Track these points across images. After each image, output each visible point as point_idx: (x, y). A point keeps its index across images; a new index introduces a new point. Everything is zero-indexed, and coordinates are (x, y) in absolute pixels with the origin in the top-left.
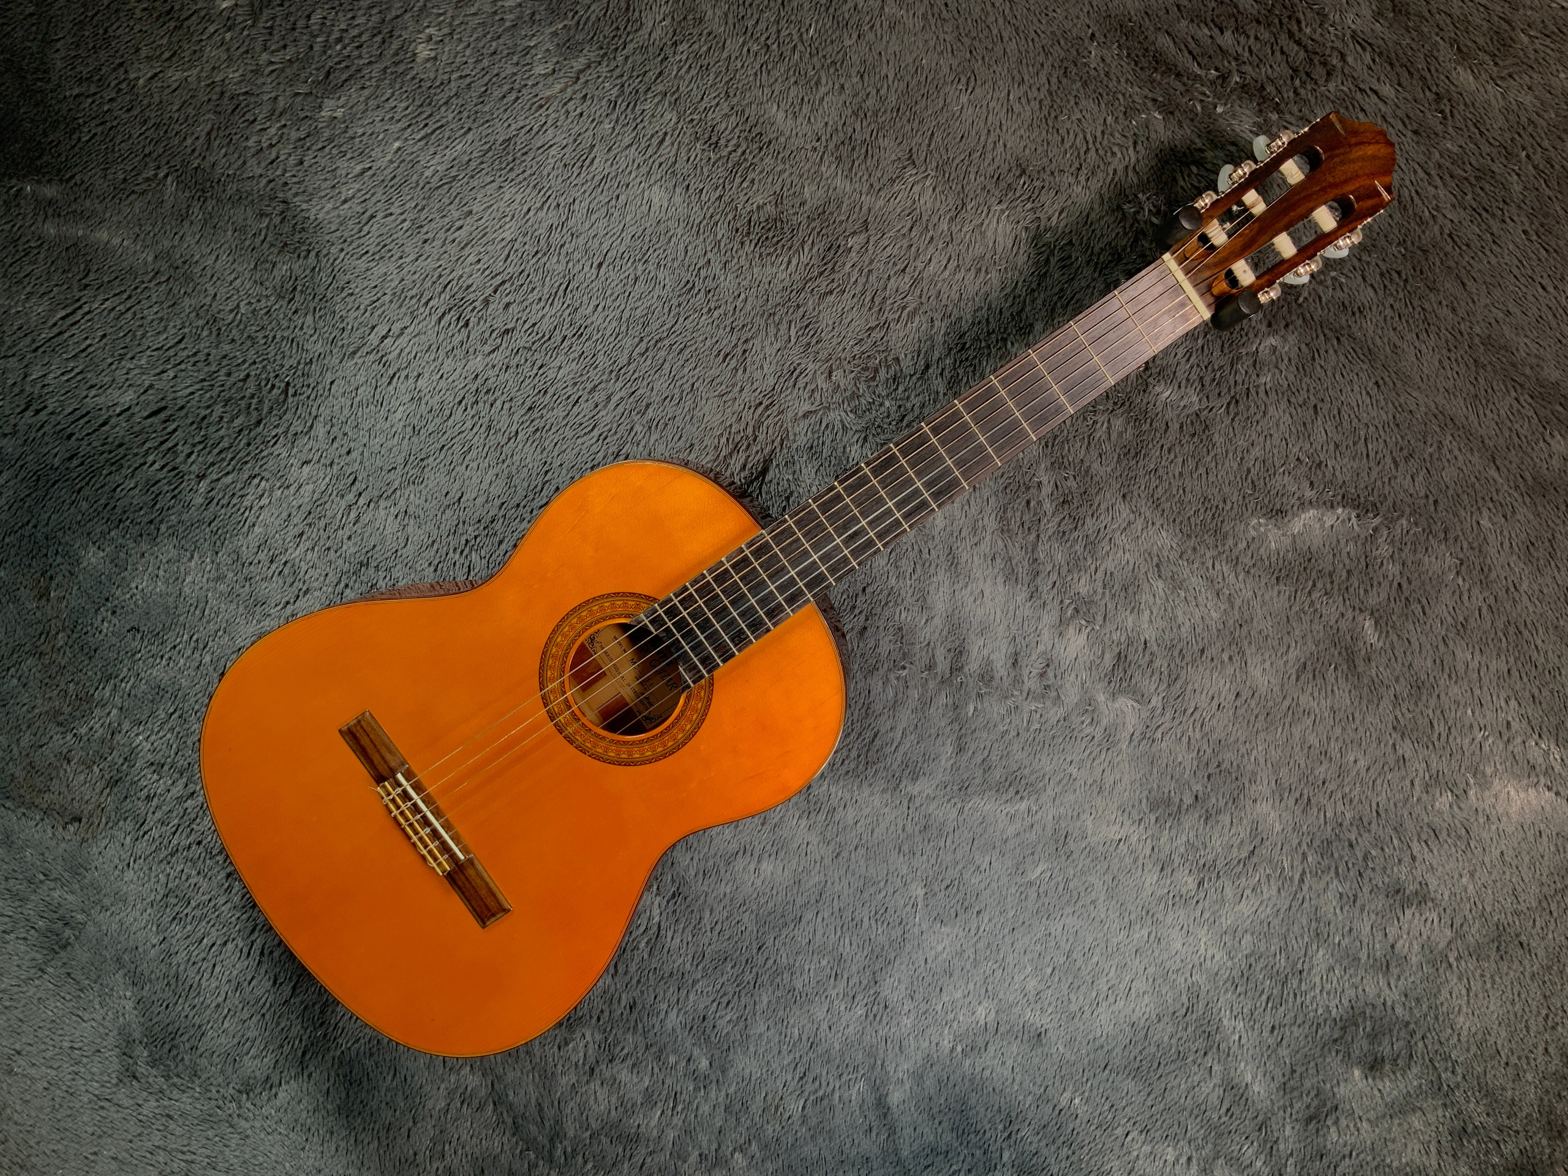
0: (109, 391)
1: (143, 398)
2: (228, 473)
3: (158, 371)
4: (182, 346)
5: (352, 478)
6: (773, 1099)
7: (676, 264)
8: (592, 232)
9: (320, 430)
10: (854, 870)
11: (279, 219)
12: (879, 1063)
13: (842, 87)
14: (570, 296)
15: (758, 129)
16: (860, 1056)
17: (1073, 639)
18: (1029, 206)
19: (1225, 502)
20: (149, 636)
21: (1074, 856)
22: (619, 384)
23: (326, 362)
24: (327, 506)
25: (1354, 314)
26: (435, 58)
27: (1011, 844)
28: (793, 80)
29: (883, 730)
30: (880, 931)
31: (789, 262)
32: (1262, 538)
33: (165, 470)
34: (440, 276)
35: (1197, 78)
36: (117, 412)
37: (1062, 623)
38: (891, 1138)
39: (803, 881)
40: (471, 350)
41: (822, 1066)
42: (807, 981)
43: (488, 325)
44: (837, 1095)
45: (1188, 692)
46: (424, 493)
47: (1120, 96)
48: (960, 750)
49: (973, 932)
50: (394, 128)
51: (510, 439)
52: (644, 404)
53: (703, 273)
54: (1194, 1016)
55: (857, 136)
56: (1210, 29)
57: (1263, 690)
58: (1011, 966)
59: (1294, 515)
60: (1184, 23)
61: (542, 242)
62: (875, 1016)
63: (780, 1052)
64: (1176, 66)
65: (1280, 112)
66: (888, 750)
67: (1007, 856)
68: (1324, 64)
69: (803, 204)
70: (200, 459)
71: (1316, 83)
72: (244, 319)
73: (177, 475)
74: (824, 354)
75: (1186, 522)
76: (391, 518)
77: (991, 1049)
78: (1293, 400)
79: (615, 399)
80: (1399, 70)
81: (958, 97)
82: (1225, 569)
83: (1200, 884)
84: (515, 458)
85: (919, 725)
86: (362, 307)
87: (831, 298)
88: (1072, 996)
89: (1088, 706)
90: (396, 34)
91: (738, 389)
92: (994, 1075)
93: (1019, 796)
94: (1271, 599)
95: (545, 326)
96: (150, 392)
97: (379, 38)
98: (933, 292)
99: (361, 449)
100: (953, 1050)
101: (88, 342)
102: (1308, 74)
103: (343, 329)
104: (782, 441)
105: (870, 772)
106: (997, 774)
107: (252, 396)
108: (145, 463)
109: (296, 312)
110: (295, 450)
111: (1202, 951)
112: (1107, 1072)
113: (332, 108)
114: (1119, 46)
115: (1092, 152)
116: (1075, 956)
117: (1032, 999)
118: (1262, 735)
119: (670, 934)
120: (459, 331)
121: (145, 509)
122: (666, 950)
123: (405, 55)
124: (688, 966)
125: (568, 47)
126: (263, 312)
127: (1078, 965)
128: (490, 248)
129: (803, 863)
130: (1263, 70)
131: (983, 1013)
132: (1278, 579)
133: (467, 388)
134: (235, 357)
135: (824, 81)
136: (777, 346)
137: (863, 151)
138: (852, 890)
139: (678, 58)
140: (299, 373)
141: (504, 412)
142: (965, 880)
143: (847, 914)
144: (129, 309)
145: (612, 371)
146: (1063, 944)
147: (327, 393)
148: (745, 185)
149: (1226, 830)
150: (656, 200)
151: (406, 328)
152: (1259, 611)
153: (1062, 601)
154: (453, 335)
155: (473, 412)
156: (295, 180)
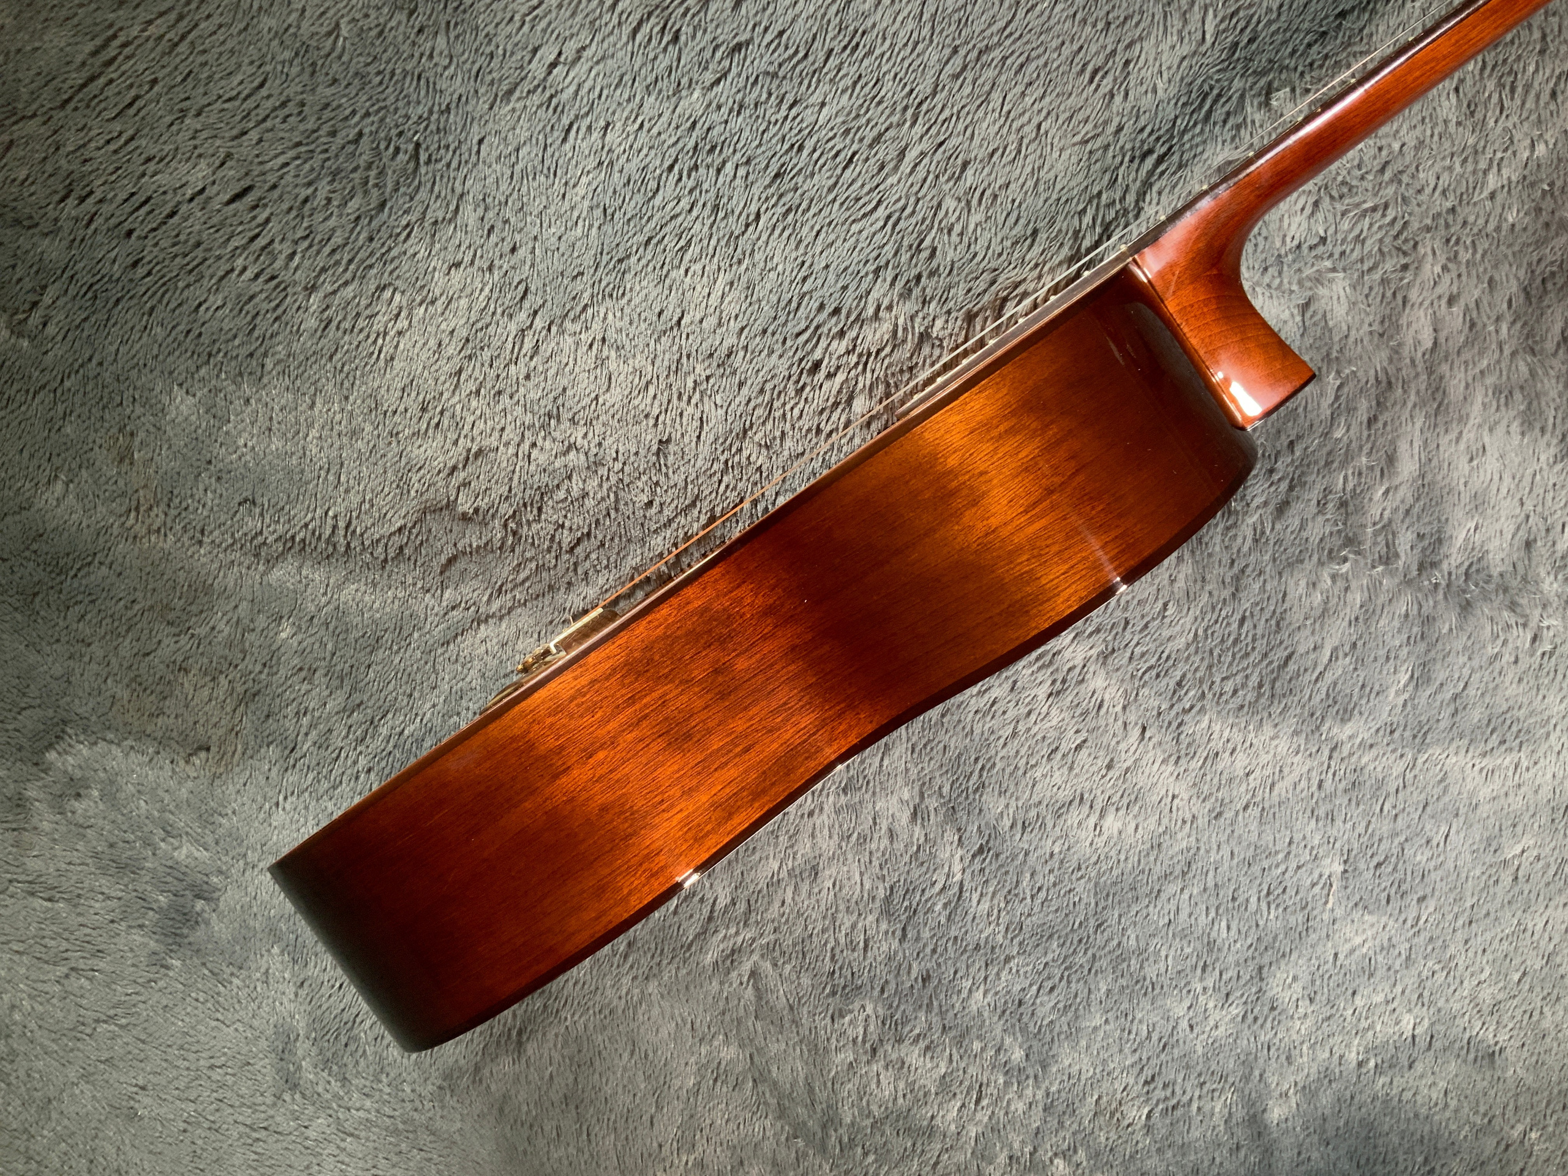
0: (173, 164)
1: (220, 174)
2: (346, 283)
3: (235, 132)
4: (264, 92)
5: (522, 288)
6: (1109, 1103)
9: (469, 215)
10: (1240, 837)
12: (1257, 1073)
20: (271, 511)
22: (919, 129)
23: (469, 108)
29: (1301, 649)
30: (1272, 917)
33: (261, 280)
36: (188, 196)
38: (1266, 1162)
39: (1164, 846)
40: (685, 81)
41: (1177, 1071)
42: (1163, 970)
43: (708, 37)
44: (1195, 1106)
49: (1409, 923)
51: (747, 226)
52: (959, 161)
62: (1256, 1019)
63: (1121, 1051)
70: (307, 263)
72: (348, 45)
73: (277, 286)
77: (1419, 1067)
79: (911, 155)
84: (757, 256)
85: (1360, 644)
86: (517, 17)
91: (1111, 129)
92: (1418, 1097)
96: (228, 164)
99: (530, 245)
100: (1360, 1064)
101: (133, 92)
103: (492, 55)
105: (1276, 709)
106: (1476, 715)
107: (369, 166)
108: (232, 270)
110: (438, 246)
117: (1486, 1010)
119: (975, 897)
120: (665, 50)
121: (240, 336)
122: (970, 917)
124: (1000, 938)
126: (374, 33)
129: (1165, 821)
133: (680, 145)
134: (340, 106)
138: (1236, 861)
140: (433, 127)
141: (738, 181)
142: (1406, 857)
143: (1227, 892)
144: (183, 37)
145: (906, 108)
147: (474, 158)
151: (584, 48)
154: (656, 58)
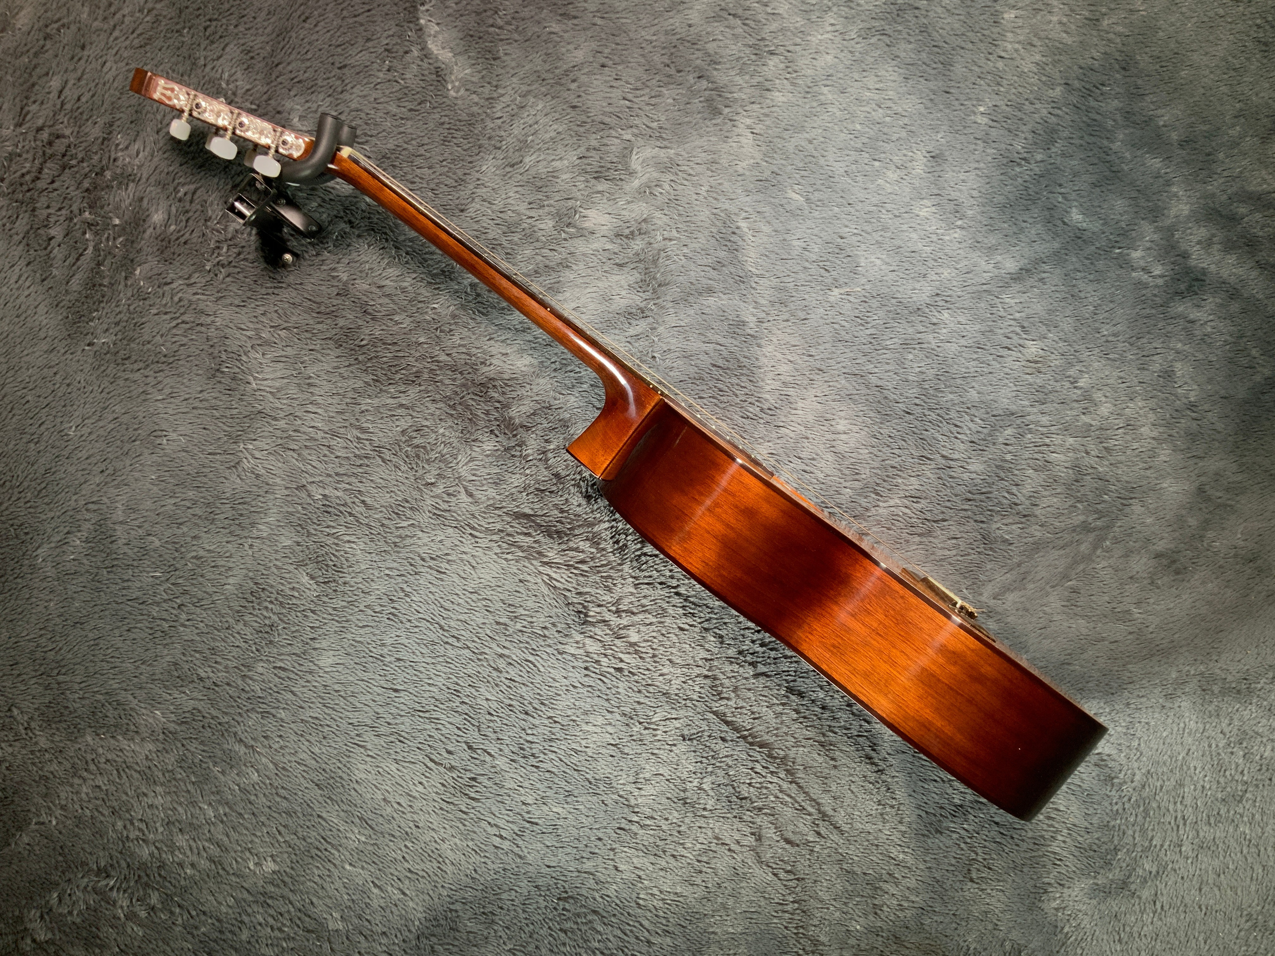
7: (378, 632)
8: (372, 704)
11: (432, 939)
13: (194, 537)
14: (427, 708)
15: (248, 596)
16: (982, 305)
17: (594, 221)
18: (244, 358)
19: (443, 124)
21: (776, 170)
24: (646, 843)
25: (252, 58)
26: (272, 856)
27: (780, 227)
28: (201, 579)
31: (349, 542)
32: (464, 82)
34: (441, 809)
35: (96, 249)
37: (584, 234)
45: (611, 110)
46: (616, 773)
47: (132, 308)
48: (710, 291)
50: (336, 873)
53: (378, 609)
54: (887, 27)
55: (229, 515)
56: (53, 248)
57: (594, 45)
58: (881, 197)
59: (437, 60)
60: (55, 272)
61: (391, 739)
64: (92, 270)
65: (103, 170)
66: (725, 353)
67: (789, 227)
68: (50, 143)
69: (298, 544)
71: (69, 146)
74: (417, 495)
75: (469, 152)
76: (643, 793)
78: (340, 89)
80: (34, 79)
81: (174, 441)
82: (499, 107)
83: (772, 53)
87: (368, 501)
88: (894, 138)
89: (647, 192)
90: (262, 890)
93: (736, 231)
94: (513, 60)
95: (458, 720)
97: (270, 902)
98: (339, 418)
102: (64, 155)
104: (496, 508)
109: (501, 908)
111: (829, 36)
112: (952, 91)
113: (335, 924)
114: (91, 320)
115: (186, 318)
116: (860, 145)
118: (632, 35)
123: (276, 880)
125: (230, 761)
127: (866, 140)
128: (408, 777)
130: (73, 194)
131: (925, 210)
132: (495, 59)
135: (194, 554)
136: (420, 534)
137: (240, 507)
139: (211, 675)
146: (851, 159)
148: (296, 594)
149: (721, 44)
150: (330, 661)
152: (527, 68)
153: (565, 240)
155: (542, 755)
156: (399, 935)
